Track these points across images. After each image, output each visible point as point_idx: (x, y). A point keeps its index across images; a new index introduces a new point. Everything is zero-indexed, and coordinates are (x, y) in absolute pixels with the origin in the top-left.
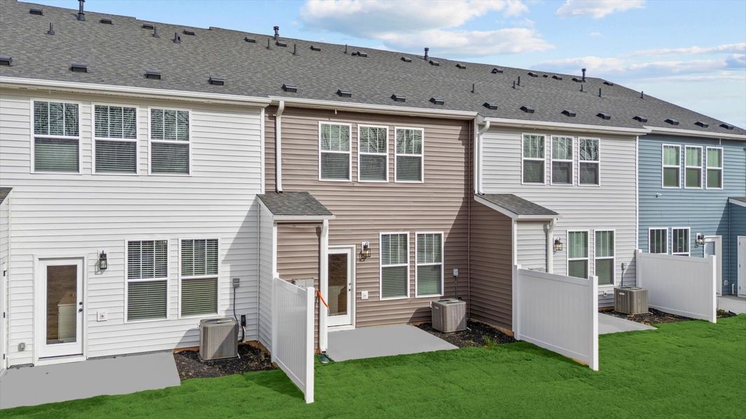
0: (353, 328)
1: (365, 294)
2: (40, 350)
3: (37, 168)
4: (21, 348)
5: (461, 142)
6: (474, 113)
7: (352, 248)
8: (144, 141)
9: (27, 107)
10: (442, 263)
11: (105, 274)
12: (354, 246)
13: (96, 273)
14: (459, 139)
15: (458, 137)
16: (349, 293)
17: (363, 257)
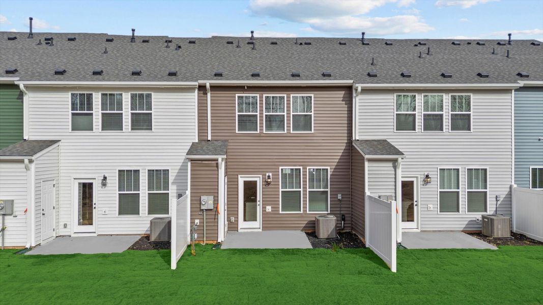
0: (261, 230)
1: (269, 209)
2: (75, 228)
3: (73, 129)
4: (65, 226)
5: (344, 102)
6: (351, 81)
7: (260, 177)
8: (127, 113)
10: (329, 190)
11: (106, 188)
12: (261, 176)
13: (102, 188)
14: (342, 101)
15: (341, 99)
16: (258, 207)
17: (267, 184)
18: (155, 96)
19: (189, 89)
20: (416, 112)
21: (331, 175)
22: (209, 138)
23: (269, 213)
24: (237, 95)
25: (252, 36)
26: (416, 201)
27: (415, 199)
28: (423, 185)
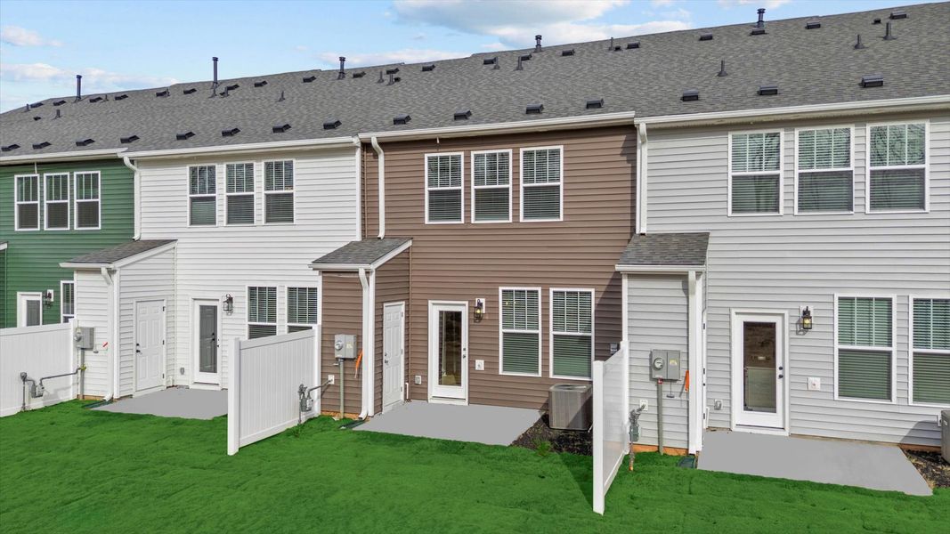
0: (466, 403)
1: (480, 364)
2: (194, 376)
3: (192, 223)
4: (182, 371)
5: (625, 158)
6: (632, 114)
7: (465, 305)
8: (259, 193)
9: (184, 173)
10: (592, 334)
11: (233, 316)
12: (467, 303)
13: (227, 315)
14: (622, 154)
15: (619, 151)
16: (463, 361)
17: (477, 318)
18: (298, 165)
19: (347, 150)
20: (781, 172)
21: (598, 305)
22: (381, 235)
23: (479, 373)
24: (426, 156)
25: (538, 45)
26: (781, 368)
27: (779, 363)
28: (797, 333)
